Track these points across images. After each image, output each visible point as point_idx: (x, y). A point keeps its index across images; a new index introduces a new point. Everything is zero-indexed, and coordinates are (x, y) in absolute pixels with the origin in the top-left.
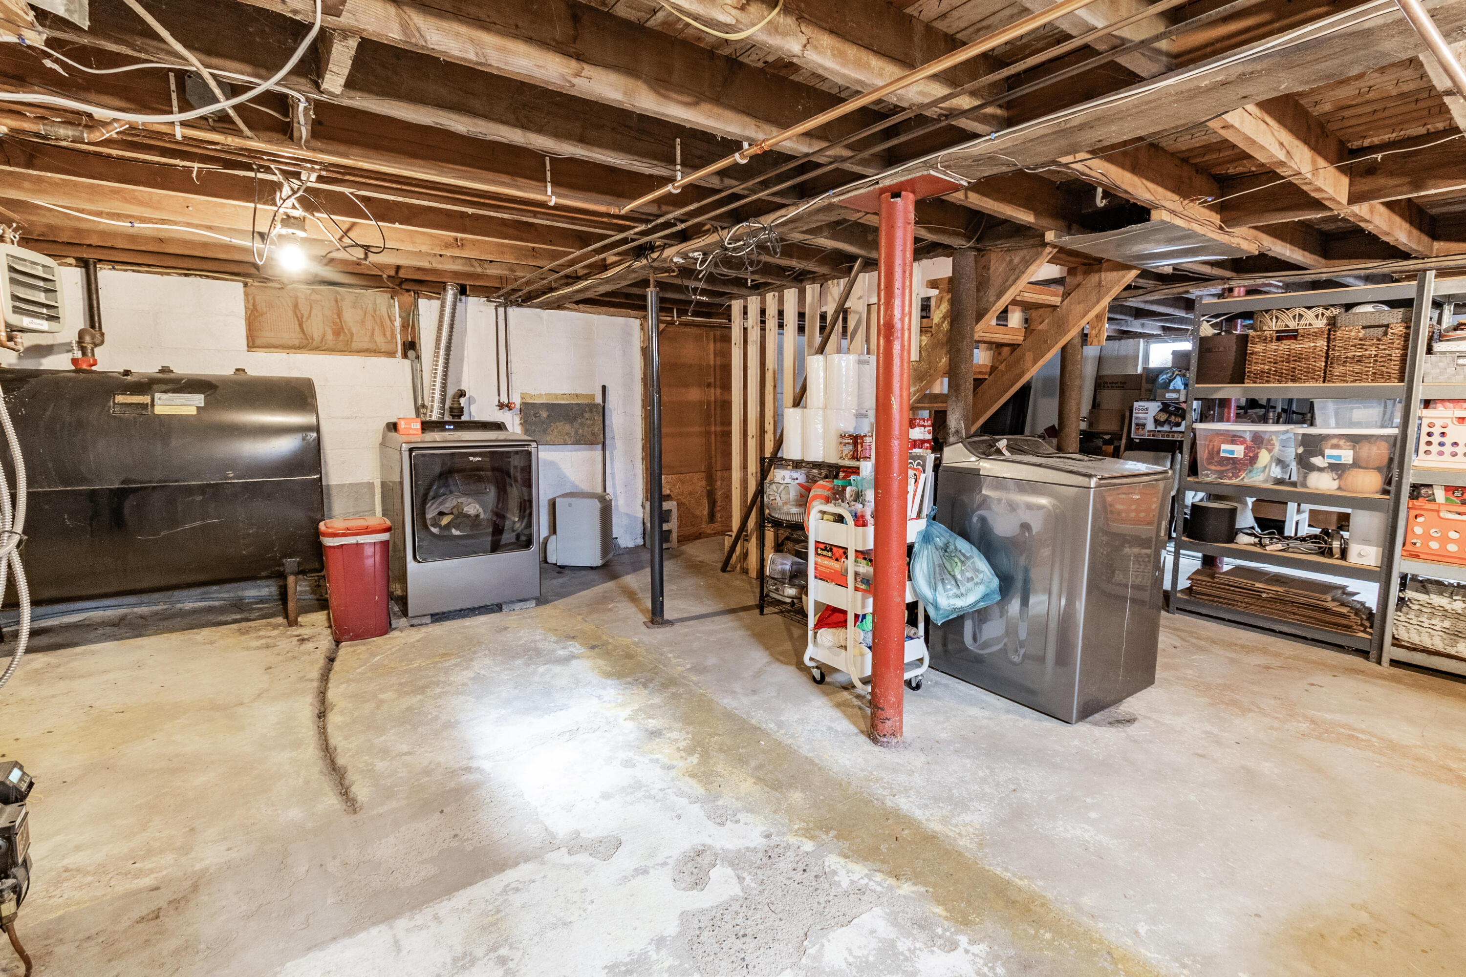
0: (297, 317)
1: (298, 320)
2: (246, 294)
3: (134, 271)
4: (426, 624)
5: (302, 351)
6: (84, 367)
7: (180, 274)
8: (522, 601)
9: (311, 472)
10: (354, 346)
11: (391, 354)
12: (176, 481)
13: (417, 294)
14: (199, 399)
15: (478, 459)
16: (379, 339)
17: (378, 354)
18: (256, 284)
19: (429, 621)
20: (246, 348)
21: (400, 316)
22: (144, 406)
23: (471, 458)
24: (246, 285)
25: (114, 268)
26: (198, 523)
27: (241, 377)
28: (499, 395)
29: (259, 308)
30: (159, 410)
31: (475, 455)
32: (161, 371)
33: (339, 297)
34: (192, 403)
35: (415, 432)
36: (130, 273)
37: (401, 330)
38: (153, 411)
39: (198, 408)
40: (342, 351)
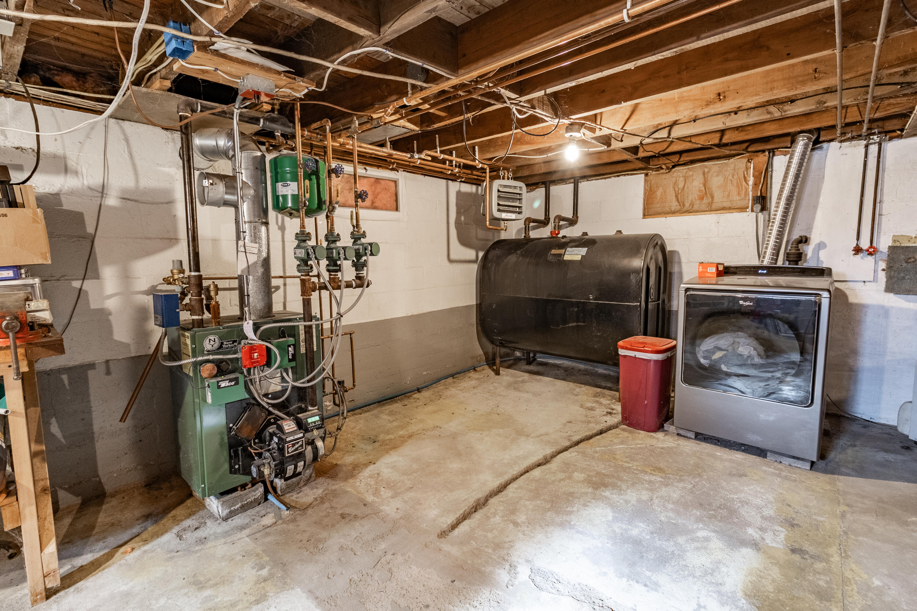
0: (675, 191)
1: (675, 193)
2: (646, 181)
3: (596, 180)
4: (690, 438)
5: (677, 214)
6: (554, 235)
7: (615, 176)
8: (794, 457)
9: (634, 300)
10: (714, 206)
11: (743, 209)
12: (568, 298)
13: (772, 152)
14: (583, 251)
15: (747, 303)
16: (735, 197)
17: (731, 211)
18: (654, 173)
19: (693, 437)
20: (641, 216)
21: (753, 176)
22: (560, 255)
23: (741, 302)
24: (646, 175)
25: (588, 180)
26: (574, 324)
27: (619, 235)
28: (858, 239)
29: (652, 189)
30: (567, 257)
31: (745, 299)
32: (583, 235)
33: (706, 170)
34: (579, 253)
35: (710, 275)
36: (594, 181)
37: (753, 188)
38: (563, 258)
39: (582, 256)
40: (705, 211)
